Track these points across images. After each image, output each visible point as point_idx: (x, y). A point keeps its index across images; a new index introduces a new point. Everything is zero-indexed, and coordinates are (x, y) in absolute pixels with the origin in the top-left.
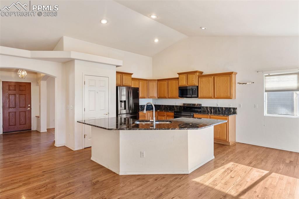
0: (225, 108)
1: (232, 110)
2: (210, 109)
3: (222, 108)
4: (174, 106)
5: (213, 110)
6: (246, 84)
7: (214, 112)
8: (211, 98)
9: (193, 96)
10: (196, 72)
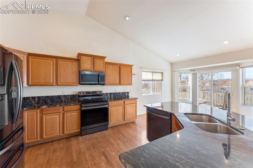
0: (122, 92)
1: (127, 94)
2: (110, 95)
3: (120, 93)
4: (61, 96)
5: (113, 96)
6: (134, 75)
7: (113, 97)
8: (117, 85)
9: (100, 83)
10: (104, 58)
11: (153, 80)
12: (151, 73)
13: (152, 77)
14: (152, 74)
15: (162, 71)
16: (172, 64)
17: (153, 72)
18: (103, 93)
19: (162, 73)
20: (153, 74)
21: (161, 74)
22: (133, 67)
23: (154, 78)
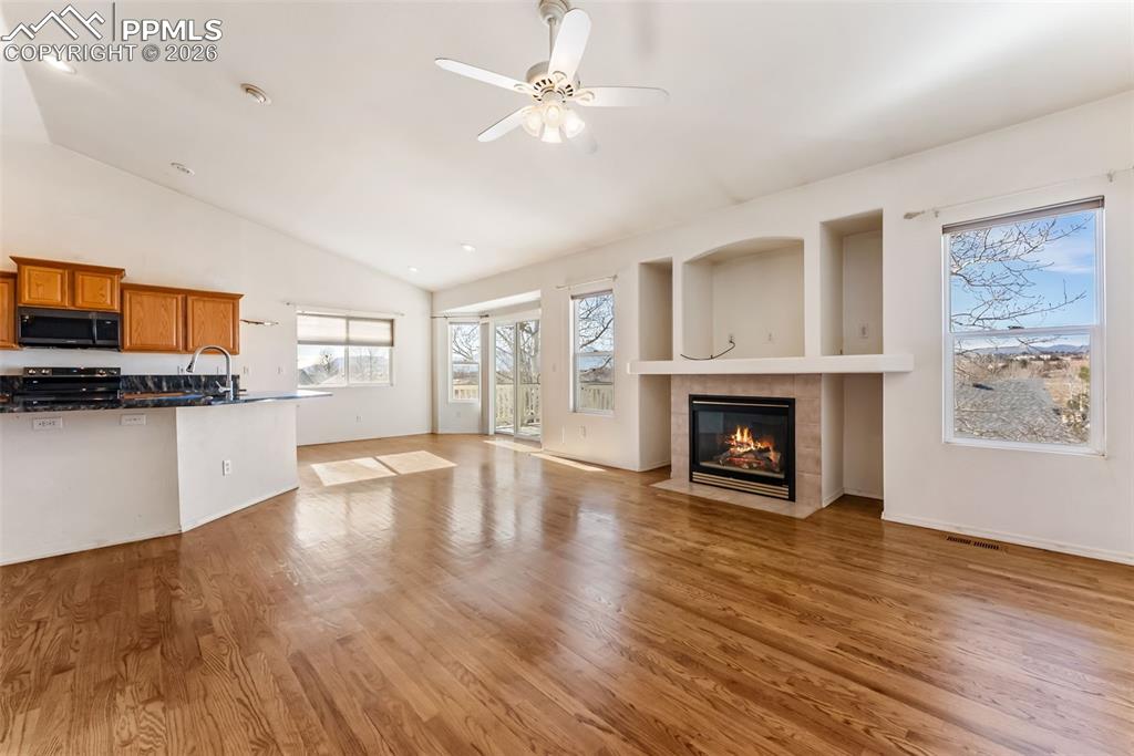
5: (168, 384)
6: (250, 322)
7: (169, 388)
8: (173, 350)
9: (98, 342)
10: (120, 272)
11: (348, 342)
12: (343, 321)
13: (348, 332)
14: (348, 324)
15: (391, 317)
16: (431, 295)
17: (349, 318)
18: (122, 374)
19: (392, 321)
20: (351, 322)
21: (388, 325)
22: (241, 300)
23: (353, 336)
